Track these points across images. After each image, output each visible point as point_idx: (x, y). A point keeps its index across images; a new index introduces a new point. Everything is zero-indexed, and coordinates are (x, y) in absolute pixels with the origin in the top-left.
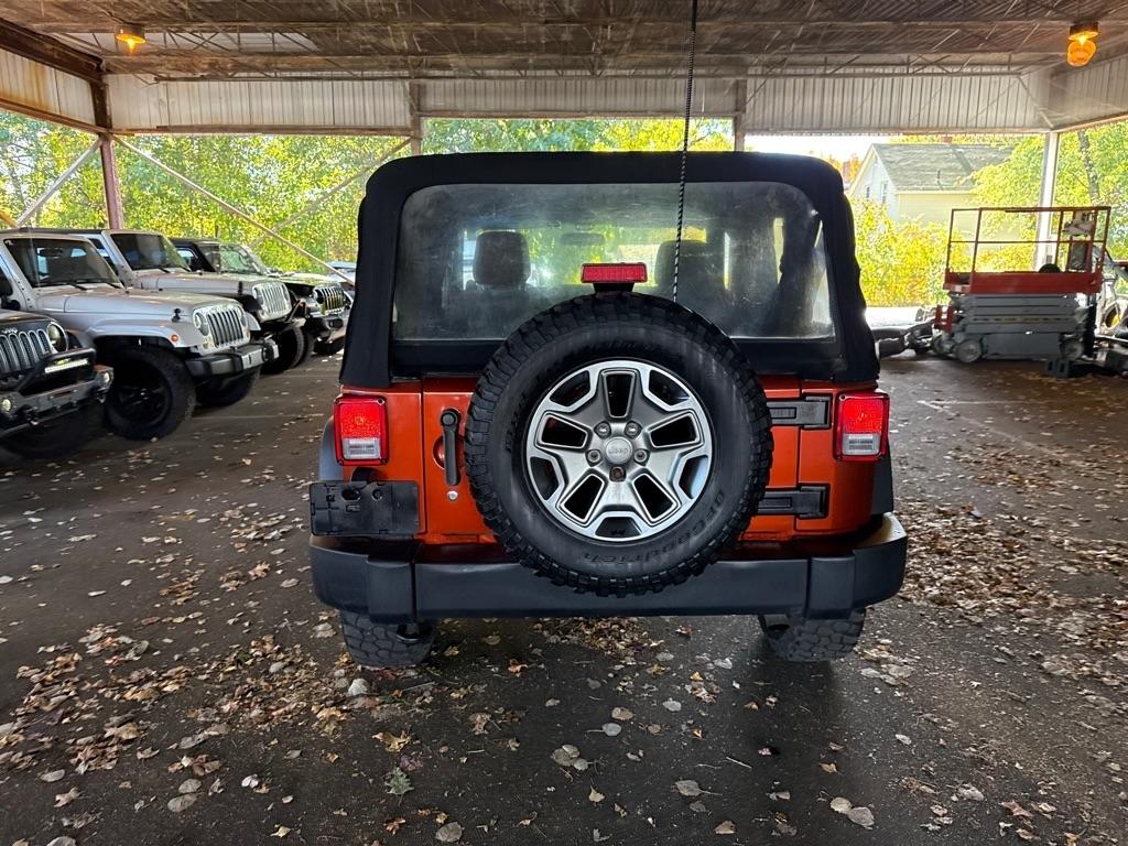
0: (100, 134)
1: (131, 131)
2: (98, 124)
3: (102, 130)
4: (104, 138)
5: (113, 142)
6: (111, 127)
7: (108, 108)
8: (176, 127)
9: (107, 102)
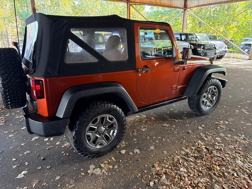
0: (184, 9)
1: (190, 8)
2: (184, 7)
3: (184, 8)
4: (185, 10)
5: (186, 11)
6: (187, 7)
7: (187, 3)
8: (200, 5)
9: (187, 2)
